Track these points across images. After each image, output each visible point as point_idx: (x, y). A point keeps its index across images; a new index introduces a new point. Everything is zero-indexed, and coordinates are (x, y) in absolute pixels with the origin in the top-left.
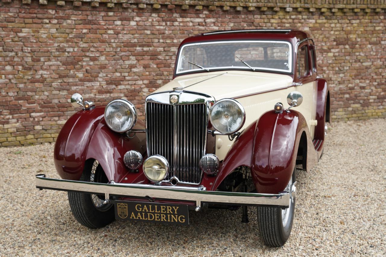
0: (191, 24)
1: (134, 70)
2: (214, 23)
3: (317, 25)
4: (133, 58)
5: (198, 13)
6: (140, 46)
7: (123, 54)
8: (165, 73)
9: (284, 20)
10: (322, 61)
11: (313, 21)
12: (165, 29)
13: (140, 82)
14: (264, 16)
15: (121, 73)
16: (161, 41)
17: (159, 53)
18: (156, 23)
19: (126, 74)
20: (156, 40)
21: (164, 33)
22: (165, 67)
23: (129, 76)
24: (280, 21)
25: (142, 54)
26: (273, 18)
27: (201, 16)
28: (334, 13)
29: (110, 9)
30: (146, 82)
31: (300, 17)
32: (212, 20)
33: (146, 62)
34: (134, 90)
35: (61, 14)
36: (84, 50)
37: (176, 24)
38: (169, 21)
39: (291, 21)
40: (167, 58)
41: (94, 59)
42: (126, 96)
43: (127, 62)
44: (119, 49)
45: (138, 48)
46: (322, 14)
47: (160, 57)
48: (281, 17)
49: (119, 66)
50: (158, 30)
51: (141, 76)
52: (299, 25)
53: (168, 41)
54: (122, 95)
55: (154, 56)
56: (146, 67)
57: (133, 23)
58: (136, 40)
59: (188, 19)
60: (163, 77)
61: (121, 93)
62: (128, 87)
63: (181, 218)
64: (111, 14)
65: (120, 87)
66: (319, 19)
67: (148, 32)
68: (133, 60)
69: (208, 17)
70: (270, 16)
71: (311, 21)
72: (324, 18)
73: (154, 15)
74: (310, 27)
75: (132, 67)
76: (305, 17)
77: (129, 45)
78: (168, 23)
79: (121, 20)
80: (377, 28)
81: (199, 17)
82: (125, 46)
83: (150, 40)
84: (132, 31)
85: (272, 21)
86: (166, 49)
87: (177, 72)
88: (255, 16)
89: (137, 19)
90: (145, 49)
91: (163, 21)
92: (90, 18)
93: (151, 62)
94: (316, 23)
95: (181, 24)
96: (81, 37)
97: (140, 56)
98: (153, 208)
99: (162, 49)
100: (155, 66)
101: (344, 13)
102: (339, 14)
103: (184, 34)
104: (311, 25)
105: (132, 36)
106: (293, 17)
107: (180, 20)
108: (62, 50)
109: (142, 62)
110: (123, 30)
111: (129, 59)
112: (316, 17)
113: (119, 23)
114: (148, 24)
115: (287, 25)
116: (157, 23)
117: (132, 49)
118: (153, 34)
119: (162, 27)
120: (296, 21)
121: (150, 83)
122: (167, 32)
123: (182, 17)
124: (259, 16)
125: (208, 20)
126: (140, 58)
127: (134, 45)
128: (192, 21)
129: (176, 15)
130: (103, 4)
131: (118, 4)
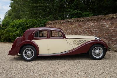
2: (105, 22)
5: (100, 20)
18: (91, 24)
20: (91, 27)
21: (93, 26)
25: (88, 30)
29: (82, 21)
35: (75, 23)
36: (78, 30)
37: (95, 23)
41: (80, 31)
43: (85, 32)
55: (91, 31)
56: (89, 33)
57: (87, 24)
67: (89, 26)
69: (103, 21)
73: (91, 22)
79: (84, 23)
81: (101, 21)
82: (85, 29)
84: (87, 26)
96: (78, 27)
97: (88, 31)
99: (92, 29)
100: (91, 33)
108: (75, 30)
110: (85, 25)
114: (89, 24)
123: (96, 22)
125: (103, 22)
127: (87, 29)
128: (99, 22)
129: (95, 21)
130: (81, 21)
131: (83, 20)
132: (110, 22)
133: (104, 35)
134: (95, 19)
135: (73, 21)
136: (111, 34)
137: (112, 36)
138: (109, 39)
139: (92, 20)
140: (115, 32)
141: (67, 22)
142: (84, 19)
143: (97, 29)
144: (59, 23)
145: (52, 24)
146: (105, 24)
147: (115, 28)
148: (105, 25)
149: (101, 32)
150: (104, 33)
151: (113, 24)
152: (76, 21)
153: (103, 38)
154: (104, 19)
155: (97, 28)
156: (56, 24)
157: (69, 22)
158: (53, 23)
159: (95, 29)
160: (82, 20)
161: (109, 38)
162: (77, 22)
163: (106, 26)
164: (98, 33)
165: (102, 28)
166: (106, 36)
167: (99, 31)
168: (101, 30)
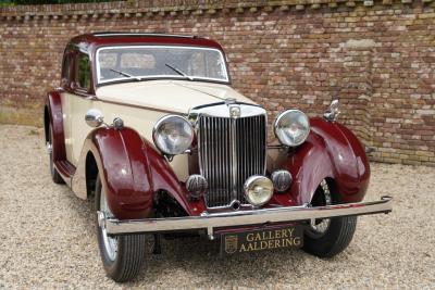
0: (249, 28)
2: (274, 26)
3: (421, 22)
5: (255, 16)
10: (430, 74)
11: (413, 16)
12: (223, 35)
14: (336, 14)
18: (214, 29)
24: (358, 19)
26: (348, 16)
27: (259, 18)
29: (175, 17)
31: (391, 11)
32: (272, 23)
35: (141, 25)
37: (234, 28)
38: (227, 26)
48: (361, 14)
52: (389, 23)
57: (195, 30)
59: (246, 23)
64: (177, 21)
66: (423, 12)
69: (266, 19)
70: (344, 14)
71: (407, 16)
72: (432, 10)
73: (213, 20)
74: (407, 26)
78: (226, 28)
79: (185, 27)
81: (257, 20)
85: (348, 20)
88: (326, 15)
89: (198, 25)
91: (221, 26)
92: (161, 26)
94: (417, 18)
95: (239, 29)
104: (408, 23)
106: (379, 13)
107: (237, 24)
113: (183, 30)
114: (208, 30)
115: (369, 24)
119: (220, 33)
120: (384, 18)
123: (239, 20)
124: (329, 15)
125: (267, 23)
128: (249, 25)
129: (233, 19)
130: (167, 13)
131: (179, 12)
132: (294, 27)
133: (270, 83)
134: (232, 10)
135: (132, 15)
136: (297, 77)
137: (302, 88)
138: (287, 101)
139: (218, 10)
140: (313, 70)
141: (100, 16)
142: (183, 8)
143: (239, 56)
144: (60, 17)
145: (22, 21)
146: (275, 31)
147: (313, 53)
148: (275, 37)
149: (259, 70)
150: (271, 73)
151: (305, 34)
152: (144, 14)
153: (266, 95)
154: (269, 13)
155: (240, 51)
156: (45, 23)
157: (111, 15)
158: (32, 18)
160: (176, 8)
161: (291, 97)
162: (151, 18)
163: (278, 41)
164: (243, 73)
165: (262, 51)
166: (276, 87)
167: (248, 65)
168: (257, 60)
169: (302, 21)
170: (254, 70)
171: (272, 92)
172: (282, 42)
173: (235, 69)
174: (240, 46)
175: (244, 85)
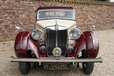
0: (25, 3)
1: (7, 18)
4: (6, 14)
6: (9, 10)
7: (3, 12)
8: (17, 19)
9: (52, 4)
12: (17, 5)
13: (9, 22)
14: (47, 2)
15: (2, 19)
16: (16, 8)
17: (15, 13)
19: (4, 20)
20: (14, 8)
21: (17, 6)
22: (17, 17)
23: (5, 20)
24: (51, 4)
27: (28, 1)
28: (65, 2)
30: (11, 22)
31: (57, 3)
32: (32, 2)
33: (11, 16)
34: (7, 25)
37: (21, 3)
38: (18, 2)
39: (54, 4)
40: (18, 14)
42: (4, 27)
43: (4, 15)
44: (1, 11)
45: (8, 11)
46: (62, 2)
47: (15, 14)
49: (2, 17)
50: (15, 5)
51: (9, 20)
53: (18, 9)
54: (3, 27)
55: (14, 13)
56: (11, 17)
57: (6, 2)
58: (7, 8)
59: (24, 2)
60: (17, 21)
61: (3, 26)
62: (5, 24)
63: (68, 68)
65: (2, 24)
67: (12, 5)
68: (6, 15)
70: (48, 2)
75: (6, 17)
76: (58, 3)
77: (5, 9)
78: (18, 3)
80: (76, 7)
82: (3, 10)
83: (12, 8)
85: (49, 4)
86: (18, 11)
87: (38, 19)
89: (8, 0)
90: (11, 11)
91: (16, 2)
93: (13, 15)
95: (22, 3)
98: (58, 66)
99: (16, 11)
100: (14, 17)
101: (68, 2)
102: (67, 3)
103: (23, 6)
105: (6, 6)
106: (55, 3)
109: (10, 15)
110: (3, 4)
111: (5, 14)
112: (61, 3)
114: (12, 2)
115: (53, 5)
116: (14, 3)
117: (6, 11)
118: (13, 6)
119: (16, 4)
121: (13, 23)
122: (18, 6)
124: (45, 2)
125: (31, 2)
126: (9, 14)
127: (7, 10)
132: (38, 4)
133: (32, 19)
143: (23, 12)
146: (33, 5)
148: (33, 6)
149: (28, 16)
150: (32, 17)
155: (23, 10)
159: (20, 11)
163: (34, 8)
164: (24, 17)
165: (29, 10)
166: (33, 21)
167: (25, 14)
168: (28, 13)
169: (39, 3)
170: (27, 16)
171: (32, 22)
172: (35, 8)
173: (21, 16)
174: (23, 9)
175: (24, 20)
